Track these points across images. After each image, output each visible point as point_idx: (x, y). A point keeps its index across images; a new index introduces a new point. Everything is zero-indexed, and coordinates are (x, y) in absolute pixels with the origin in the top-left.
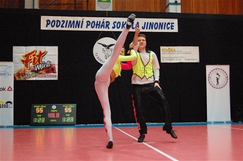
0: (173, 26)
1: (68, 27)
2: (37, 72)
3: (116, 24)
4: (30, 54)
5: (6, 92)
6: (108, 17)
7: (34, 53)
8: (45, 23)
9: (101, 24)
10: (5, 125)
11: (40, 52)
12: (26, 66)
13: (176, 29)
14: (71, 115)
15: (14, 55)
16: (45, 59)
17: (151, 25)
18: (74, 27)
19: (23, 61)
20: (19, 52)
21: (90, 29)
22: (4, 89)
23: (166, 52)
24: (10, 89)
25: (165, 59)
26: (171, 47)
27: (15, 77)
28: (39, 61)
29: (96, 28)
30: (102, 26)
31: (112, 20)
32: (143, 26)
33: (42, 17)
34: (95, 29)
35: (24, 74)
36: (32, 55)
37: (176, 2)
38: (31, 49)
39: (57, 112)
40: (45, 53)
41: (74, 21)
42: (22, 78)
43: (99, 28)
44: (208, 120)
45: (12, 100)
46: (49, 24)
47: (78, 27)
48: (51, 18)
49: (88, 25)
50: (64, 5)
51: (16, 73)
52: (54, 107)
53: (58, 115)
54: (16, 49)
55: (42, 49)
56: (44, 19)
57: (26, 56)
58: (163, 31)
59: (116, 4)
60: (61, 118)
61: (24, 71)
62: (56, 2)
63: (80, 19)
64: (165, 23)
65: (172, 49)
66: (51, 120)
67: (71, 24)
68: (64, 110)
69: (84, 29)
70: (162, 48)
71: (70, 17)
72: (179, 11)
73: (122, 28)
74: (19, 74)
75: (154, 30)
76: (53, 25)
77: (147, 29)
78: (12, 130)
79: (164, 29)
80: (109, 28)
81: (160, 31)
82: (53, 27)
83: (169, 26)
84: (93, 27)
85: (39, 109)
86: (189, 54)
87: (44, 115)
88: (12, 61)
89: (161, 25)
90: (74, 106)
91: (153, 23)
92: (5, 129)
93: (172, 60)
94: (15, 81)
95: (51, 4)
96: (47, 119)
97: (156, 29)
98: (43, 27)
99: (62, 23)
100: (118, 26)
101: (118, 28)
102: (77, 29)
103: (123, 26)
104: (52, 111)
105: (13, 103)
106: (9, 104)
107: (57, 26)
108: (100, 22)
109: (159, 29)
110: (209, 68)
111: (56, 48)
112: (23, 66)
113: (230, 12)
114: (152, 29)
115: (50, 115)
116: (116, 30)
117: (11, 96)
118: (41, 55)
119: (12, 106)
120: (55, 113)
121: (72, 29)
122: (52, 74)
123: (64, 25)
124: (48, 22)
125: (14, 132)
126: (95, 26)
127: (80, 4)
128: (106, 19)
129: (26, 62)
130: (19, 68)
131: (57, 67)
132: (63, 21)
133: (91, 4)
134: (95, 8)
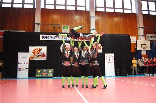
2: (38, 56)
4: (35, 50)
5: (26, 64)
7: (37, 49)
10: (25, 77)
12: (34, 54)
14: (51, 73)
15: (29, 50)
16: (41, 52)
19: (33, 52)
20: (31, 49)
21: (59, 40)
22: (25, 63)
27: (29, 59)
28: (39, 52)
33: (41, 35)
34: (61, 40)
35: (33, 57)
37: (94, 29)
38: (36, 47)
40: (41, 49)
44: (106, 75)
45: (28, 68)
48: (44, 36)
50: (50, 30)
52: (45, 70)
53: (46, 74)
54: (29, 47)
55: (40, 47)
56: (41, 36)
60: (47, 75)
62: (47, 29)
67: (52, 38)
68: (49, 72)
69: (57, 40)
71: (52, 35)
74: (31, 58)
78: (28, 79)
80: (67, 39)
85: (39, 71)
87: (41, 73)
88: (28, 52)
92: (25, 79)
94: (30, 60)
95: (45, 30)
96: (42, 75)
98: (41, 39)
99: (48, 37)
102: (54, 40)
106: (26, 69)
107: (46, 39)
110: (106, 55)
111: (46, 47)
112: (33, 54)
113: (115, 33)
115: (43, 74)
116: (69, 40)
117: (27, 66)
118: (40, 50)
119: (28, 70)
120: (45, 73)
121: (52, 40)
122: (44, 57)
123: (49, 38)
124: (43, 37)
126: (61, 38)
127: (56, 30)
129: (34, 53)
130: (31, 55)
131: (46, 55)
132: (49, 37)
133: (60, 30)
134: (62, 31)
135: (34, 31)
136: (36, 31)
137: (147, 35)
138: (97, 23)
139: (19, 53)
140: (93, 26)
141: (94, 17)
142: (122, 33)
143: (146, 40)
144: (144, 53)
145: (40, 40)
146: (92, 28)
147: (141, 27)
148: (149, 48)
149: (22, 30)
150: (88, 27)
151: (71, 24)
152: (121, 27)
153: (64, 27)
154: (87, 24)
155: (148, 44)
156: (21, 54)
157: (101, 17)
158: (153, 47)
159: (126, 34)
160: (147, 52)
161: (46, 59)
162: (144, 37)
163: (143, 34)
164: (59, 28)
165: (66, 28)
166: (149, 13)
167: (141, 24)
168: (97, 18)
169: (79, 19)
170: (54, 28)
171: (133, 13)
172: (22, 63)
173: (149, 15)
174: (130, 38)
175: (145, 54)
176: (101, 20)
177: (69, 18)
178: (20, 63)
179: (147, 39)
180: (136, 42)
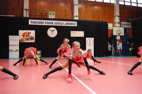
2: (28, 39)
3: (55, 23)
4: (25, 33)
6: (53, 20)
7: (27, 33)
8: (30, 22)
10: (16, 58)
12: (24, 37)
13: (76, 25)
14: (39, 54)
15: (19, 33)
16: (30, 35)
19: (22, 35)
20: (21, 32)
21: (46, 24)
22: (15, 45)
23: (73, 33)
24: (18, 45)
25: (72, 35)
26: (74, 31)
27: (19, 41)
28: (28, 35)
30: (50, 24)
31: (54, 21)
33: (29, 20)
34: (48, 25)
35: (23, 40)
37: (77, 16)
38: (25, 31)
40: (30, 33)
42: (22, 42)
45: (18, 49)
48: (33, 20)
49: (46, 23)
50: (38, 16)
54: (19, 31)
55: (29, 31)
56: (30, 21)
57: (23, 34)
58: (72, 26)
59: (56, 16)
62: (35, 15)
63: (43, 21)
67: (40, 23)
68: (37, 53)
69: (44, 24)
70: (71, 31)
71: (39, 20)
72: (78, 19)
74: (21, 40)
75: (69, 25)
77: (66, 25)
80: (53, 24)
81: (71, 26)
83: (74, 24)
86: (81, 34)
88: (18, 35)
89: (71, 24)
90: (40, 51)
91: (68, 23)
92: (16, 59)
93: (75, 36)
94: (20, 43)
95: (33, 15)
98: (30, 24)
102: (42, 24)
103: (58, 24)
107: (35, 23)
108: (50, 22)
110: (87, 39)
111: (34, 31)
112: (22, 37)
113: (95, 20)
116: (55, 25)
117: (18, 48)
118: (29, 33)
122: (33, 40)
123: (37, 23)
124: (32, 22)
126: (48, 23)
127: (43, 16)
128: (52, 21)
129: (23, 36)
130: (21, 38)
131: (34, 38)
132: (37, 22)
133: (47, 16)
134: (48, 17)
135: (23, 16)
136: (25, 16)
137: (122, 23)
138: (80, 10)
139: (10, 36)
140: (76, 13)
141: (77, 5)
142: (101, 20)
143: (120, 27)
144: (118, 38)
145: (29, 24)
146: (75, 15)
147: (117, 16)
148: (123, 34)
149: (12, 15)
150: (72, 14)
151: (57, 10)
152: (100, 14)
153: (50, 13)
154: (71, 11)
155: (122, 30)
156: (12, 37)
157: (83, 5)
158: (126, 33)
159: (104, 21)
160: (121, 37)
161: (34, 42)
162: (119, 24)
163: (118, 22)
164: (46, 14)
165: (52, 14)
166: (124, 3)
167: (117, 13)
168: (80, 6)
169: (64, 6)
170: (42, 13)
171: (111, 3)
172: (13, 45)
173: (124, 5)
174: (108, 25)
175: (120, 39)
176: (83, 8)
177: (55, 5)
178: (11, 45)
179: (122, 26)
180: (112, 29)
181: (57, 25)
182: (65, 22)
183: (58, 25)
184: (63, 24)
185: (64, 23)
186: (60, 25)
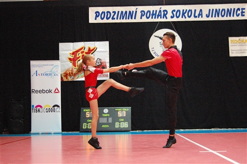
0: (244, 12)
1: (120, 19)
3: (175, 13)
4: (77, 51)
5: (53, 94)
6: (166, 5)
7: (83, 50)
9: (157, 14)
10: (52, 131)
11: (89, 48)
12: (74, 65)
14: (125, 119)
15: (60, 52)
17: (217, 12)
18: (126, 19)
19: (70, 59)
20: (66, 49)
21: (144, 20)
22: (50, 91)
23: (236, 43)
24: (57, 91)
25: (234, 52)
26: (242, 38)
27: (62, 78)
29: (152, 18)
30: (158, 16)
31: (170, 8)
32: (208, 13)
33: (90, 9)
34: (150, 20)
36: (80, 52)
38: (79, 45)
39: (110, 117)
40: (94, 50)
41: (126, 12)
42: (70, 79)
43: (155, 18)
45: (60, 104)
46: (98, 16)
47: (132, 18)
48: (101, 9)
49: (142, 15)
51: (63, 73)
52: (106, 111)
53: (110, 120)
54: (62, 46)
55: (91, 45)
56: (92, 11)
57: (73, 53)
58: (232, 18)
60: (113, 124)
61: (72, 71)
63: (133, 9)
64: (234, 9)
65: (243, 40)
66: (103, 126)
67: (123, 15)
69: (138, 20)
70: (230, 39)
71: (122, 7)
73: (182, 17)
74: (66, 75)
75: (220, 18)
76: (102, 17)
77: (212, 17)
79: (233, 16)
80: (167, 18)
81: (229, 18)
82: (102, 19)
83: (239, 12)
84: (148, 18)
85: (89, 113)
88: (59, 60)
89: (229, 12)
90: (128, 109)
91: (219, 9)
92: (53, 136)
93: (244, 52)
94: (61, 82)
97: (223, 16)
98: (92, 20)
99: (112, 14)
100: (178, 15)
101: (178, 17)
102: (130, 21)
103: (183, 14)
104: (103, 115)
105: (60, 106)
106: (56, 108)
107: (108, 19)
108: (156, 11)
109: (227, 16)
111: (107, 43)
112: (70, 65)
114: (218, 16)
115: (102, 120)
116: (175, 19)
117: (57, 99)
118: (90, 51)
119: (60, 109)
120: (107, 117)
121: (124, 21)
123: (115, 17)
124: (97, 14)
125: (63, 139)
126: (151, 16)
128: (164, 8)
129: (73, 60)
130: (67, 67)
131: (108, 65)
132: (114, 12)
139: (33, 63)
145: (90, 21)
156: (39, 66)
161: (108, 78)
178: (37, 92)
181: (180, 19)
182: (206, 8)
183: (183, 19)
184: (201, 14)
185: (204, 12)
186: (192, 19)
